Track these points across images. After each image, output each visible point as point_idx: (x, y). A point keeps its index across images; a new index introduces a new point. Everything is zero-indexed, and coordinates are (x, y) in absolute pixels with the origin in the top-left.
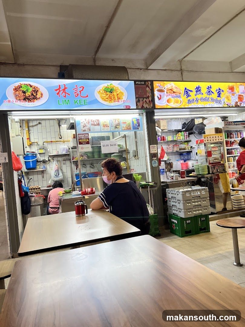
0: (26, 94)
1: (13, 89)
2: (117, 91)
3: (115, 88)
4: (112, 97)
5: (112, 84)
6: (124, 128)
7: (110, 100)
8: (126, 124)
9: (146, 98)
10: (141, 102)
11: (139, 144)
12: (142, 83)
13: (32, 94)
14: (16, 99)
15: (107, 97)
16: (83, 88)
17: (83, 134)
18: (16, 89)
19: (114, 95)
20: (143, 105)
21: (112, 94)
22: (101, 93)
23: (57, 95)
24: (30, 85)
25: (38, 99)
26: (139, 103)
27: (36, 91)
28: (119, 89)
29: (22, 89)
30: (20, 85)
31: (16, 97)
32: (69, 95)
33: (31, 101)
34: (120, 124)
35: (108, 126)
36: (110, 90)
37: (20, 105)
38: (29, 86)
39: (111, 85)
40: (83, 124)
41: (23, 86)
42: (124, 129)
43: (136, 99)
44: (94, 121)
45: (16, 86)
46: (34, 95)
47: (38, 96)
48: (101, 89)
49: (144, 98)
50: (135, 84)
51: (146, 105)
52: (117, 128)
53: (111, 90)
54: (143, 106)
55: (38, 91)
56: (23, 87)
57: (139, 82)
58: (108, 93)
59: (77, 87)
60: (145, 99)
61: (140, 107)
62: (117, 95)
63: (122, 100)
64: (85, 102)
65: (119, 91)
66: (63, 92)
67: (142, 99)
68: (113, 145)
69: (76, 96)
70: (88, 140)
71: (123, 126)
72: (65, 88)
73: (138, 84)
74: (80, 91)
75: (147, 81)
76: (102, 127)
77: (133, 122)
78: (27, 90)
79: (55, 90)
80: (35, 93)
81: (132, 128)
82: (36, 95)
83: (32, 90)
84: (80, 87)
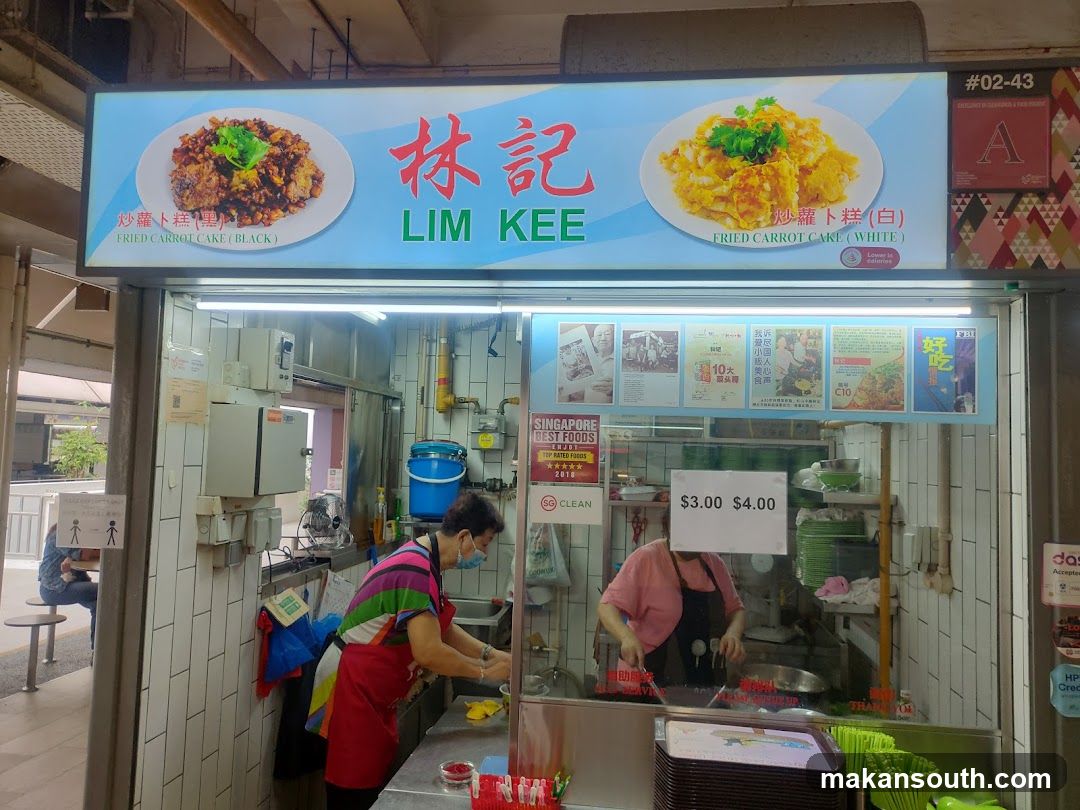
0: (235, 180)
1: (171, 154)
2: (806, 149)
3: (790, 126)
4: (761, 187)
5: (770, 101)
6: (847, 392)
7: (743, 207)
8: (869, 369)
9: (1042, 195)
10: (993, 227)
11: (963, 498)
12: (1016, 82)
13: (265, 179)
14: (182, 207)
15: (724, 189)
16: (569, 132)
17: (562, 417)
18: (189, 152)
19: (777, 174)
20: (1006, 248)
21: (765, 169)
22: (686, 166)
23: (405, 181)
24: (261, 125)
25: (291, 208)
26: (975, 228)
27: (287, 156)
28: (823, 128)
29: (217, 150)
30: (209, 127)
31: (185, 194)
32: (474, 178)
33: (252, 215)
34: (818, 365)
35: (736, 379)
36: (749, 142)
37: (194, 240)
38: (256, 131)
39: (766, 107)
40: (571, 359)
41: (224, 132)
42: (845, 401)
43: (950, 202)
44: (641, 341)
45: (191, 135)
46: (272, 185)
47: (294, 191)
48: (691, 134)
49: (1019, 194)
50: (956, 91)
51: (1035, 242)
52: (798, 392)
53: (762, 140)
54: (1005, 255)
55: (297, 158)
56: (222, 140)
57: (992, 73)
58: (735, 163)
59: (528, 131)
60: (1029, 202)
61: (978, 262)
62: (805, 171)
63: (837, 210)
64: (565, 224)
65: (822, 149)
66: (441, 163)
67: (1006, 200)
68: (753, 503)
69: (515, 190)
70: (589, 458)
71: (843, 378)
72: (457, 139)
73: (978, 93)
74: (546, 158)
75: (1067, 69)
76: (691, 382)
77: (921, 357)
78: (243, 153)
79: (395, 152)
80: (280, 174)
81: (908, 401)
82: (288, 181)
83: (270, 156)
84: (549, 132)
